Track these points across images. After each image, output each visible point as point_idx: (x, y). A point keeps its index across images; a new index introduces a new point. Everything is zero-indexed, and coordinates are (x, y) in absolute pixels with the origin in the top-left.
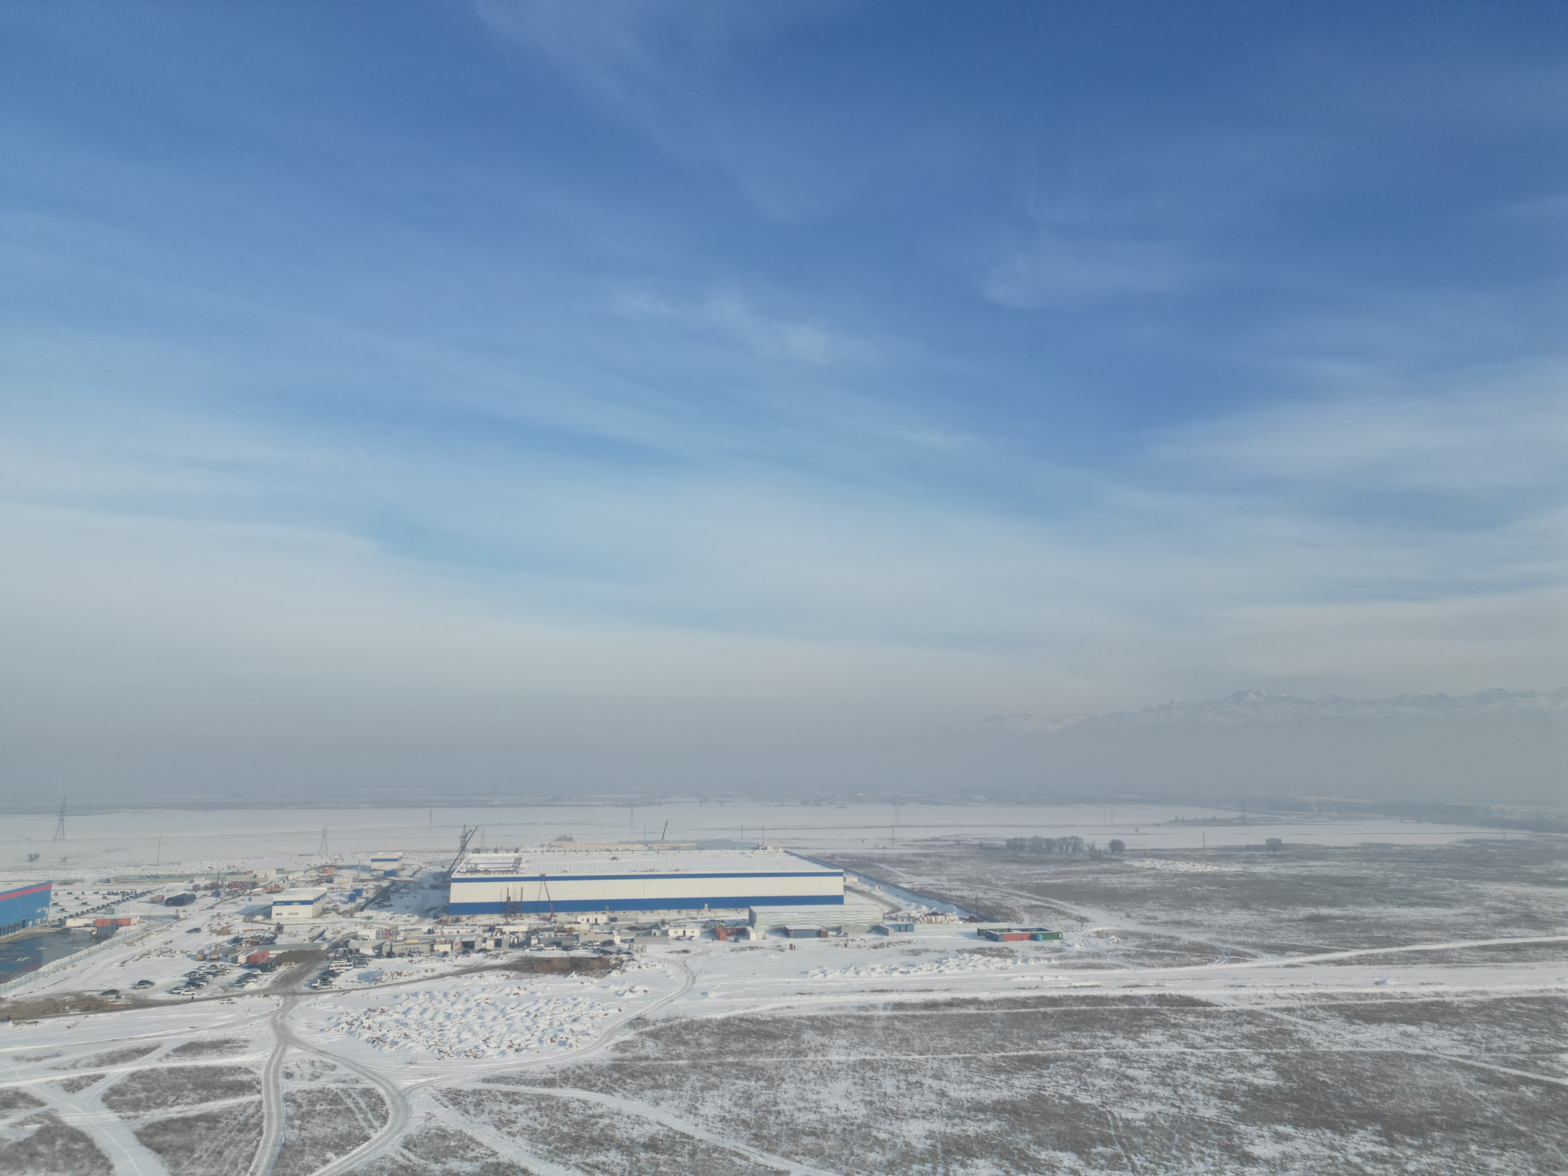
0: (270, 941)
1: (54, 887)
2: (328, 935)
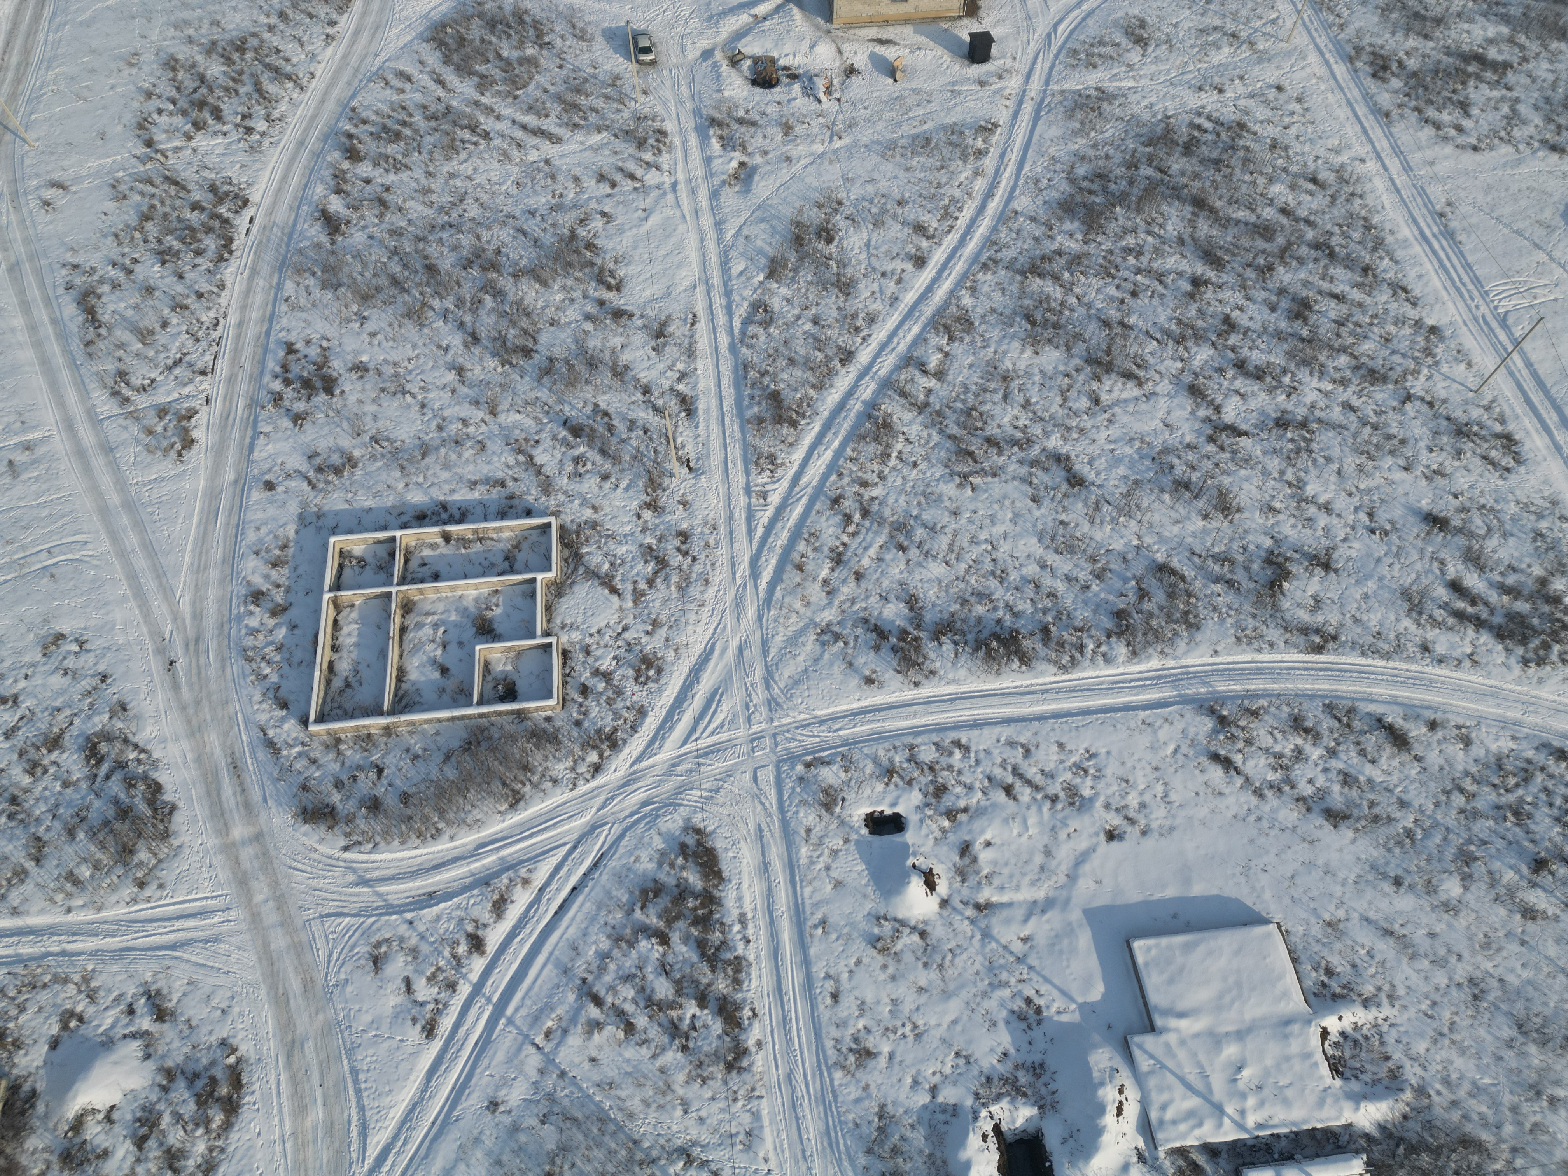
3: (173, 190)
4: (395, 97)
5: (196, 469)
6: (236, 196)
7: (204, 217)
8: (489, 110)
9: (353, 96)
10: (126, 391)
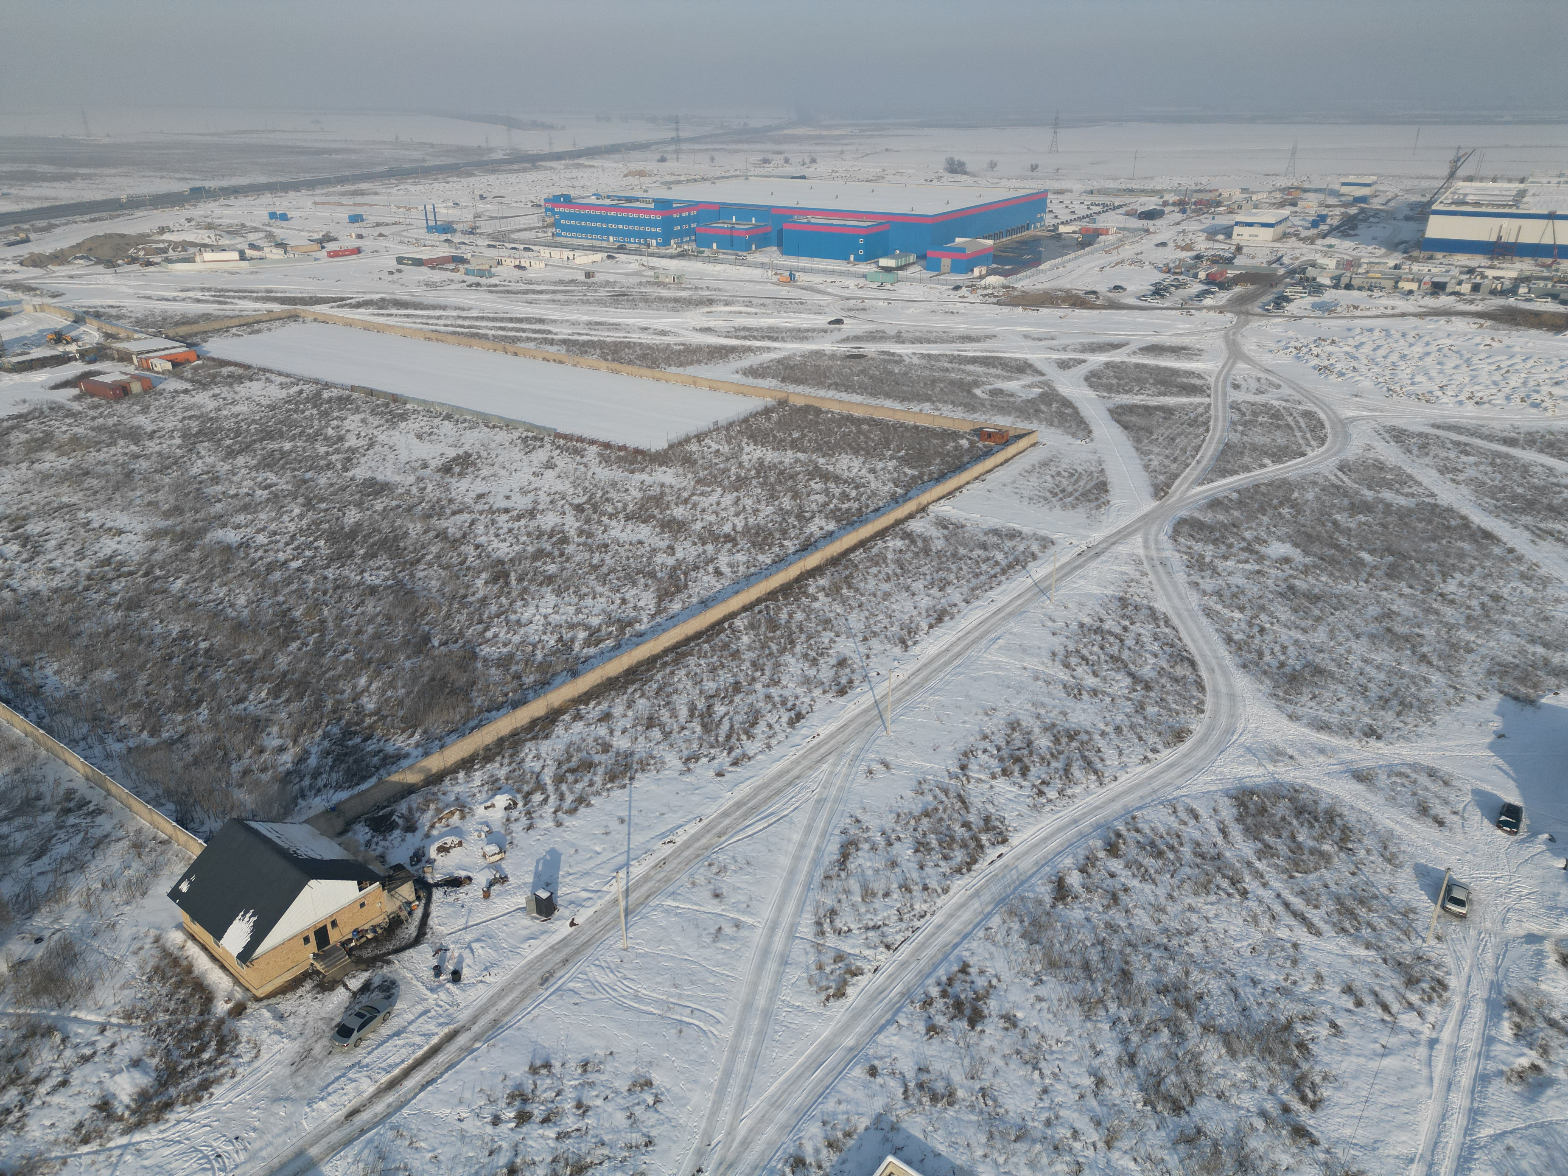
0: (1229, 261)
1: (1050, 196)
2: (1286, 260)
3: (958, 805)
4: (1176, 825)
5: (831, 1018)
6: (1001, 833)
7: (967, 835)
8: (1258, 875)
9: (1139, 808)
10: (827, 927)
